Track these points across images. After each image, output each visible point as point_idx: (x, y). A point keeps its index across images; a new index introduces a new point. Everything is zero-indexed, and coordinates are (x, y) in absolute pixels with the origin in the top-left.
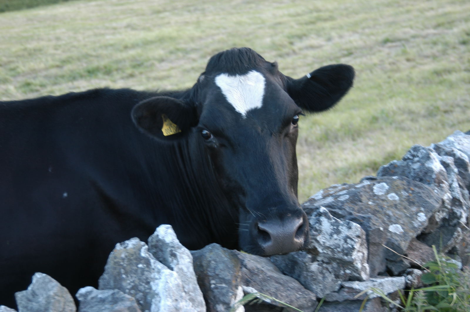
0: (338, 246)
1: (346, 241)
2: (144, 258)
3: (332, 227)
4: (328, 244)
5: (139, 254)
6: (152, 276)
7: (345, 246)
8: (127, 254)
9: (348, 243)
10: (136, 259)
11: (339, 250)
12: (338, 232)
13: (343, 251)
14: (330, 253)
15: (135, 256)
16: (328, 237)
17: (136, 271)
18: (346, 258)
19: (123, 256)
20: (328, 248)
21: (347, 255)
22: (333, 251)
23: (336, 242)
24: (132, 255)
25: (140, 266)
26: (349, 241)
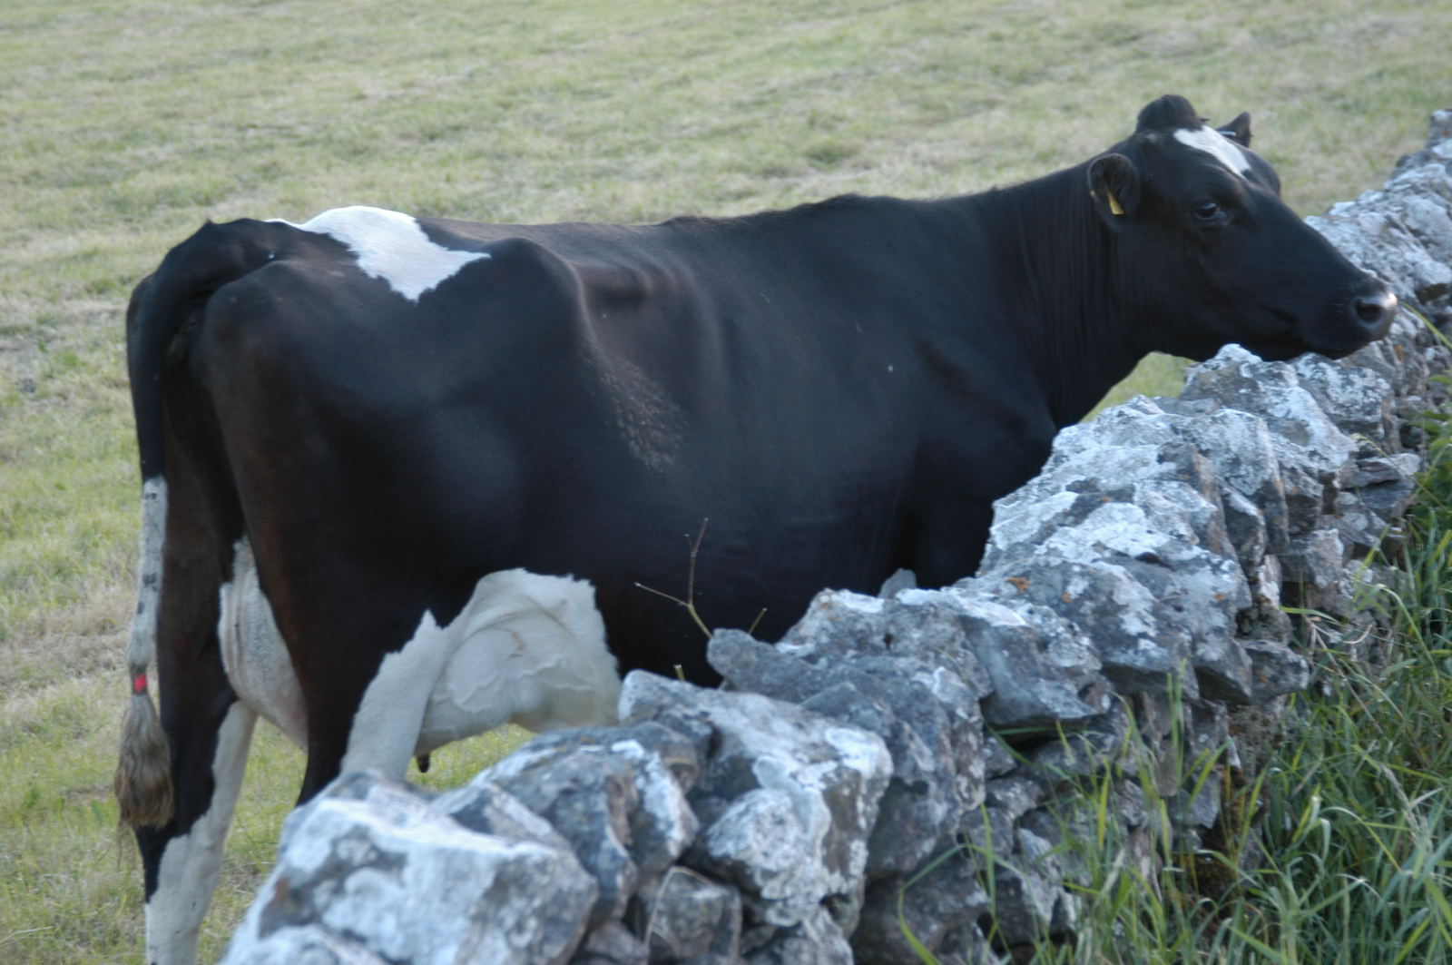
0: (1355, 403)
1: (1365, 394)
2: (1246, 379)
3: (1341, 376)
4: (1341, 400)
5: (1239, 375)
6: (1266, 401)
7: (1366, 401)
8: (1219, 378)
9: (1369, 397)
10: (1233, 383)
11: (1357, 407)
12: (1351, 383)
13: (1363, 408)
14: (1344, 414)
15: (1232, 379)
16: (1339, 390)
17: (1239, 398)
18: (1368, 418)
19: (1213, 380)
20: (1342, 406)
21: (1369, 413)
22: (1348, 411)
23: (1352, 396)
24: (1228, 378)
25: (1243, 391)
26: (1370, 392)
